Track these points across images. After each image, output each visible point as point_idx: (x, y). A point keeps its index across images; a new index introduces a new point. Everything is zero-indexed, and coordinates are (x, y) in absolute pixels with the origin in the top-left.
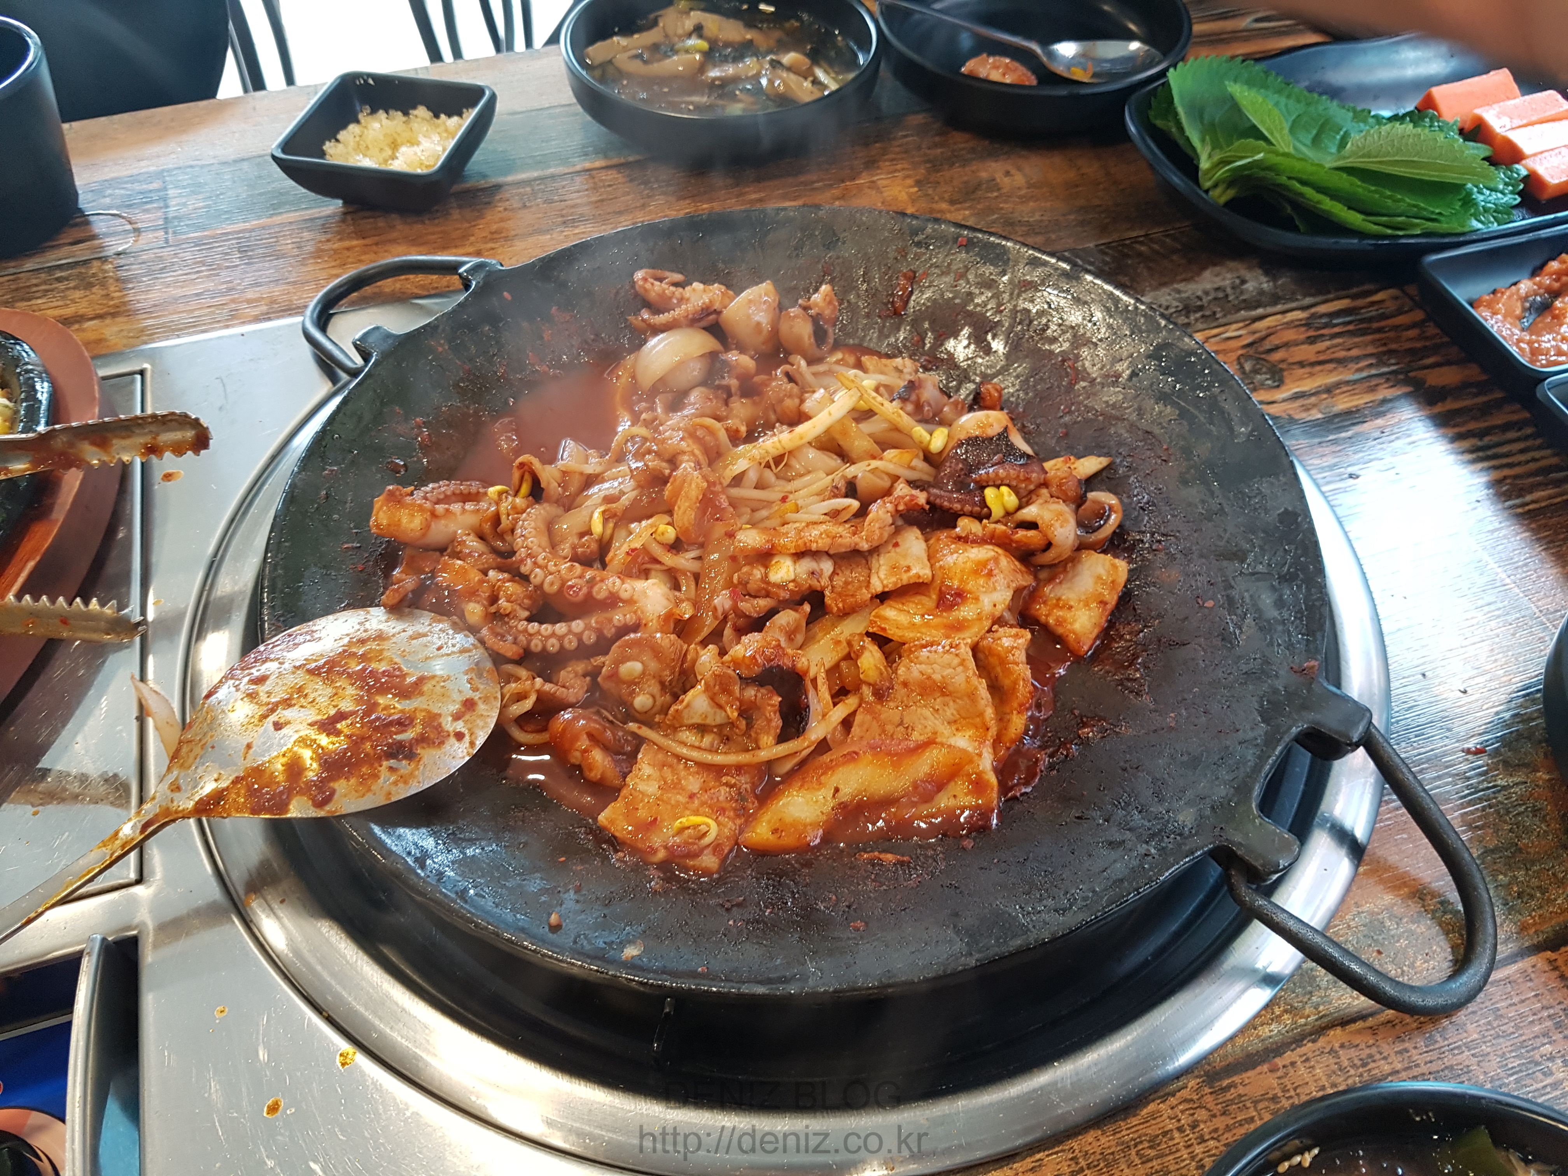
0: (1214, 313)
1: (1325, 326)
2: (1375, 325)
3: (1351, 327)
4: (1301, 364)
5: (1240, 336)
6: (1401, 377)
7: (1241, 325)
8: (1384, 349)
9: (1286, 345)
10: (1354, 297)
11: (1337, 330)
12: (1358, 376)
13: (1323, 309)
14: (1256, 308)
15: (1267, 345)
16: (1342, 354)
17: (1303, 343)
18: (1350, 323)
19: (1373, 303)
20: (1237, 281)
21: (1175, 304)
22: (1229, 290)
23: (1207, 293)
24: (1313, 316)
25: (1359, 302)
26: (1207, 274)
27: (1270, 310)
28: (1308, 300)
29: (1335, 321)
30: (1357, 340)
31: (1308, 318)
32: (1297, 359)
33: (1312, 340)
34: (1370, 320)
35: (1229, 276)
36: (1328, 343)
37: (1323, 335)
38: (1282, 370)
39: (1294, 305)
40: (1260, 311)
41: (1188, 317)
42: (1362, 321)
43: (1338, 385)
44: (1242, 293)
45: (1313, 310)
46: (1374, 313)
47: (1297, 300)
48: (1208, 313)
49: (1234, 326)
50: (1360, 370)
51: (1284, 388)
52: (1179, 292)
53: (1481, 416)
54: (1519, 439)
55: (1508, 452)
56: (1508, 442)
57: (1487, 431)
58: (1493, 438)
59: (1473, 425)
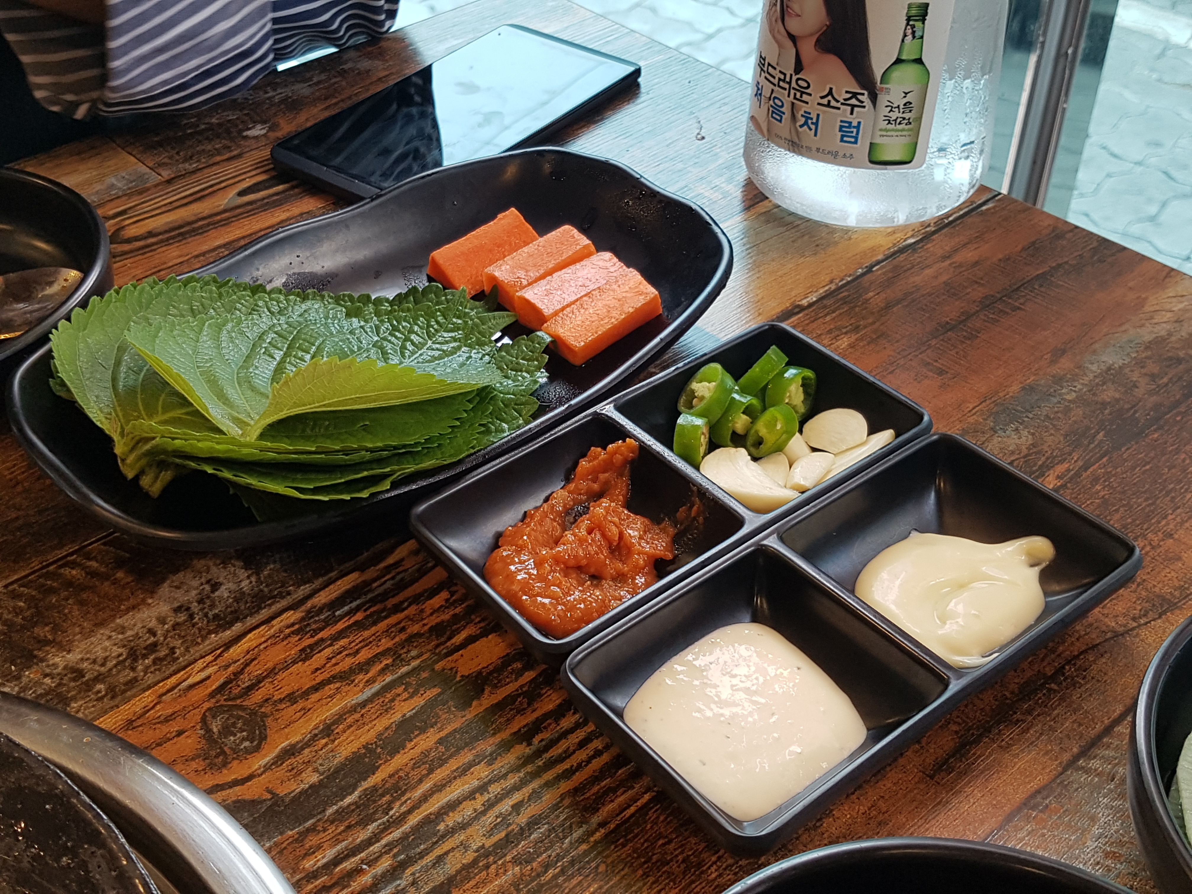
0: (172, 650)
1: (327, 623)
2: (391, 602)
3: (359, 616)
4: (292, 698)
5: (208, 677)
6: (424, 675)
7: (209, 658)
8: (403, 636)
9: (272, 672)
10: (362, 568)
11: (340, 626)
12: (368, 692)
13: (322, 598)
14: (231, 624)
15: (245, 681)
16: (348, 662)
17: (294, 662)
18: (357, 609)
19: (388, 569)
20: (207, 587)
21: (116, 651)
22: (195, 607)
23: (162, 621)
24: (310, 614)
25: (371, 573)
26: (165, 589)
27: (251, 621)
28: (304, 590)
29: (337, 613)
30: (366, 634)
31: (303, 619)
32: (286, 691)
33: (305, 655)
34: (385, 596)
35: (195, 583)
36: (328, 652)
37: (322, 640)
38: (265, 715)
39: (284, 603)
40: (238, 627)
41: (133, 669)
42: (373, 601)
43: (340, 718)
44: (212, 606)
45: (309, 604)
46: (388, 585)
47: (289, 593)
48: (162, 654)
49: (200, 664)
50: (370, 682)
51: (265, 746)
52: (122, 630)
53: (529, 704)
54: (577, 726)
55: (565, 752)
56: (565, 734)
57: (536, 728)
58: (546, 735)
59: (520, 722)
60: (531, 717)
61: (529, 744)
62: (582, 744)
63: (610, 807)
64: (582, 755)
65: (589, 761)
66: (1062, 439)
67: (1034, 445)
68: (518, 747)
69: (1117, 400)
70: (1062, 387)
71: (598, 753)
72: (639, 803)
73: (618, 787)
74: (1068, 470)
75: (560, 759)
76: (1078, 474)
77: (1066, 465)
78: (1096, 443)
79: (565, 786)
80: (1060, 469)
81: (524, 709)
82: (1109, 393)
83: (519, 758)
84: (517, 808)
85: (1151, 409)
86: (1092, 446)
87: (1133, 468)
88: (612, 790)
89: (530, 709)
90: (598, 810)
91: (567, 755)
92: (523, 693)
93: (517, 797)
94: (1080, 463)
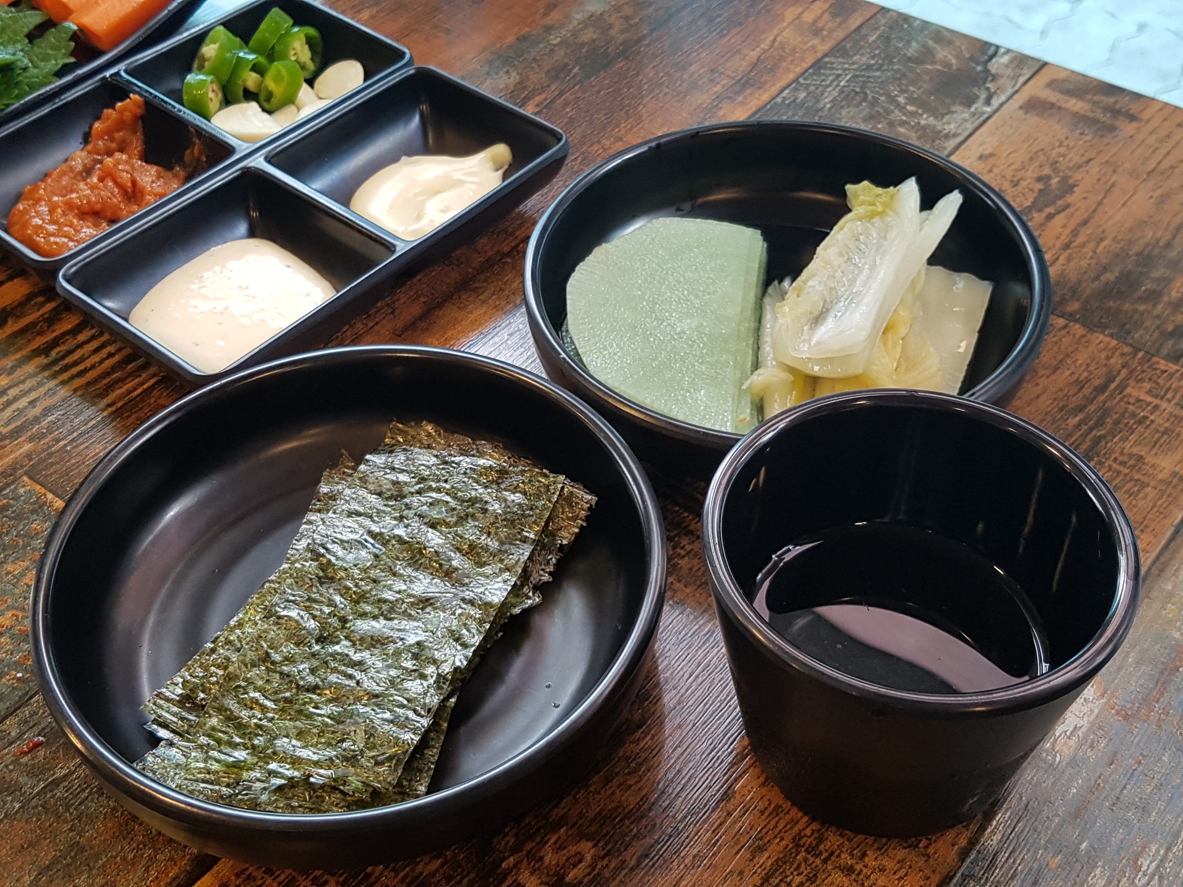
53: (49, 327)
54: (93, 338)
55: (80, 358)
56: (80, 346)
57: (55, 343)
58: (62, 348)
59: (39, 342)
60: (50, 337)
61: (47, 356)
62: (96, 351)
63: (120, 391)
64: (96, 358)
65: (101, 362)
66: (544, 75)
67: (520, 83)
68: (37, 359)
69: (594, 40)
70: (550, 35)
71: (111, 355)
72: (145, 386)
73: (127, 377)
74: (545, 99)
75: (76, 364)
76: (552, 102)
77: (544, 96)
78: (572, 75)
79: (78, 382)
80: (538, 99)
81: (44, 331)
82: (588, 35)
83: (37, 367)
84: (32, 403)
85: (621, 45)
86: (568, 78)
87: (599, 91)
88: (122, 380)
89: (50, 330)
90: (107, 395)
91: (82, 359)
92: (44, 319)
93: (33, 395)
94: (557, 93)
